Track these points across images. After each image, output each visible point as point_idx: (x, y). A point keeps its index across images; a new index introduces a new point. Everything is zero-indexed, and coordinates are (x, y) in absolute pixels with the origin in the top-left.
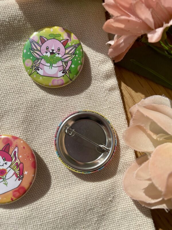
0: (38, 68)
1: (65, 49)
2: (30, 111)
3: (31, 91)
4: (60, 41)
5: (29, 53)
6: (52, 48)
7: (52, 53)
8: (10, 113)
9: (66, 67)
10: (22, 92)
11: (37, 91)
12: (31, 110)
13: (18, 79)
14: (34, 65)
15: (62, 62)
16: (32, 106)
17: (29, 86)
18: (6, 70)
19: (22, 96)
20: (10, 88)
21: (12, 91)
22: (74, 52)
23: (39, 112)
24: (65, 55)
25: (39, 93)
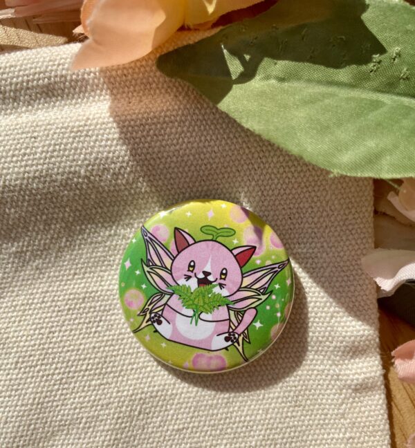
0: (159, 317)
1: (242, 274)
2: (125, 427)
3: (132, 369)
4: (231, 251)
5: (138, 272)
6: (205, 266)
7: (203, 282)
8: (73, 429)
9: (236, 324)
10: (109, 370)
11: (149, 369)
12: (128, 424)
13: (100, 332)
14: (150, 307)
15: (229, 309)
16: (132, 413)
17: (128, 354)
18: (70, 302)
19: (107, 383)
20: (77, 357)
21: (84, 367)
22: (266, 286)
23: (150, 430)
24: (238, 290)
25: (153, 377)
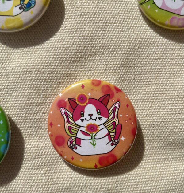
2: (131, 54)
3: (136, 26)
8: (106, 52)
10: (125, 25)
11: (144, 28)
12: (133, 52)
13: (122, 7)
16: (135, 48)
17: (134, 19)
19: (124, 31)
20: (111, 16)
21: (114, 22)
23: (142, 57)
25: (146, 32)
